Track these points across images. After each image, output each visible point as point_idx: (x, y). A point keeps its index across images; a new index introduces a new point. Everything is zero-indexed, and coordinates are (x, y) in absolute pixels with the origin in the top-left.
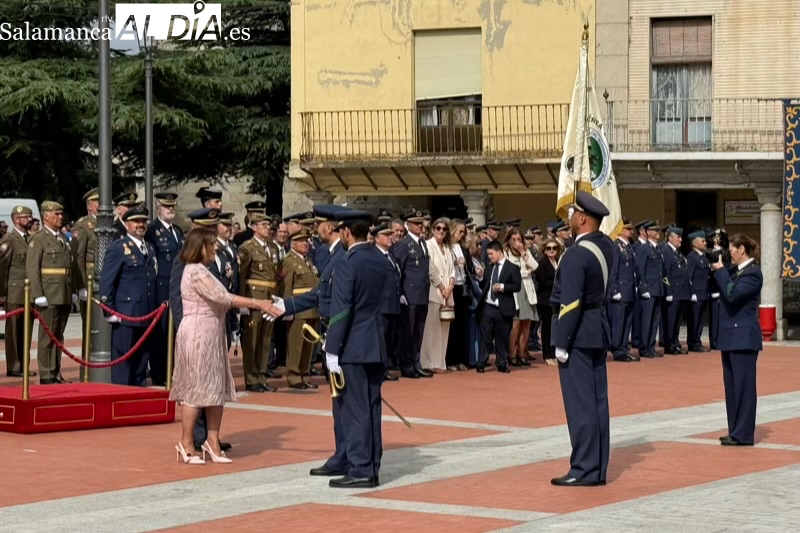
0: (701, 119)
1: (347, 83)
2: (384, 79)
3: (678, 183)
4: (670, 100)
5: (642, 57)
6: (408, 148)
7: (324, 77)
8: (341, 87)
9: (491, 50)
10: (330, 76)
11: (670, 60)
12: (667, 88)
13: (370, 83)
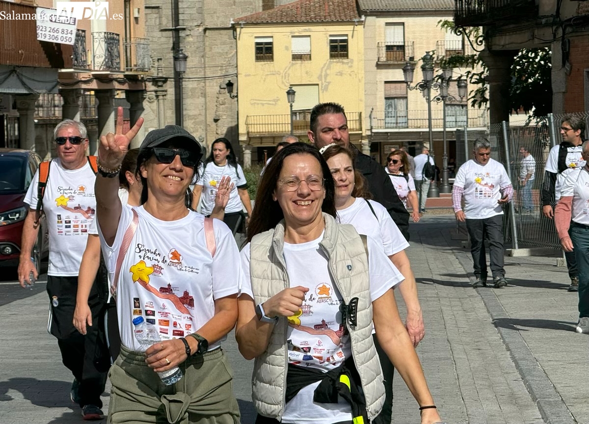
0: (403, 117)
1: (263, 104)
2: (279, 102)
3: (394, 139)
4: (390, 110)
5: (381, 95)
6: (289, 128)
7: (253, 102)
8: (260, 105)
9: (323, 92)
10: (255, 101)
11: (392, 96)
12: (389, 105)
13: (273, 104)
